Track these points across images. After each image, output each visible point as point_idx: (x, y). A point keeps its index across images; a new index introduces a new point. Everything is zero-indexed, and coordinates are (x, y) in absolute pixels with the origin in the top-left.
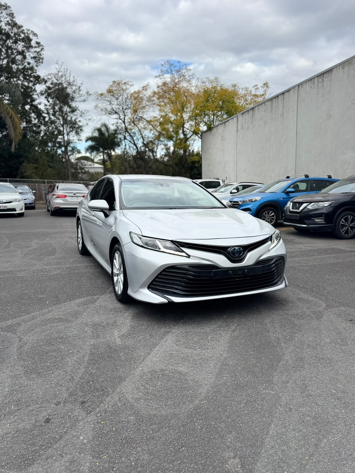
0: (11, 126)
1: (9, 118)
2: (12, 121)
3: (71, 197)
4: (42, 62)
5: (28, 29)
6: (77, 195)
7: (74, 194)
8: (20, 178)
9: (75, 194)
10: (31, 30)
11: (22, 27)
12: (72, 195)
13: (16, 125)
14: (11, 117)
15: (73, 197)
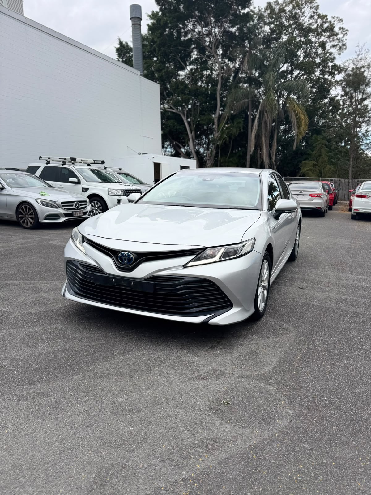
0: (296, 124)
1: (294, 116)
2: (297, 119)
3: (297, 195)
4: (346, 49)
5: (333, 16)
6: (304, 193)
7: (300, 192)
8: (300, 176)
9: (302, 192)
10: (336, 17)
11: (326, 16)
12: (298, 193)
13: (301, 122)
14: (296, 115)
15: (299, 196)
